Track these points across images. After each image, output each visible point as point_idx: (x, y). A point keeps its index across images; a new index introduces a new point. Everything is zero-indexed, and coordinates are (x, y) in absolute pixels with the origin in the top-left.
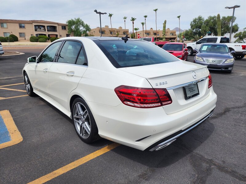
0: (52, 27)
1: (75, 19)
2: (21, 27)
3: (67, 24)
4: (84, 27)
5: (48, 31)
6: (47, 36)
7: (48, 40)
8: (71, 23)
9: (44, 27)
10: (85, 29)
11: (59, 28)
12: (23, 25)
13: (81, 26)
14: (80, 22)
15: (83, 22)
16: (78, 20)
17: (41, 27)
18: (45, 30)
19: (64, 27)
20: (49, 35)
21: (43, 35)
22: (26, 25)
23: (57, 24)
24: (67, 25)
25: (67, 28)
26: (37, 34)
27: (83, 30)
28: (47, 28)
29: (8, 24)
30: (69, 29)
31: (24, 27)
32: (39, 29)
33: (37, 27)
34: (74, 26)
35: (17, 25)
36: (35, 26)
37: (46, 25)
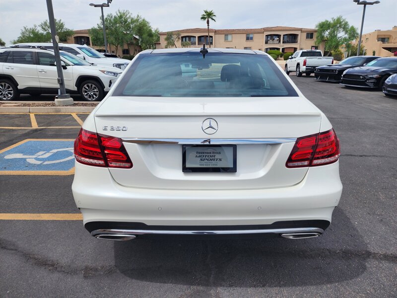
0: (291, 37)
1: (332, 19)
2: (248, 39)
3: (317, 29)
4: (346, 32)
5: (283, 43)
6: (281, 51)
7: (281, 57)
8: (324, 26)
9: (279, 36)
10: (347, 36)
11: (302, 37)
12: (251, 36)
13: (341, 30)
14: (340, 23)
15: (346, 24)
16: (339, 19)
17: (274, 37)
18: (280, 42)
19: (310, 35)
20: (283, 49)
21: (276, 50)
22: (256, 36)
23: (301, 30)
24: (316, 31)
25: (315, 35)
26: (267, 49)
27: (343, 37)
28: (283, 37)
29: (233, 35)
30: (317, 38)
31: (252, 39)
32: (271, 41)
33: (270, 37)
34: (329, 31)
35: (244, 36)
36: (267, 36)
37: (282, 33)
